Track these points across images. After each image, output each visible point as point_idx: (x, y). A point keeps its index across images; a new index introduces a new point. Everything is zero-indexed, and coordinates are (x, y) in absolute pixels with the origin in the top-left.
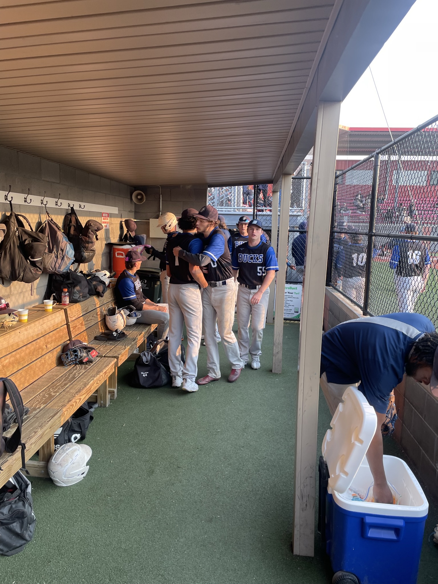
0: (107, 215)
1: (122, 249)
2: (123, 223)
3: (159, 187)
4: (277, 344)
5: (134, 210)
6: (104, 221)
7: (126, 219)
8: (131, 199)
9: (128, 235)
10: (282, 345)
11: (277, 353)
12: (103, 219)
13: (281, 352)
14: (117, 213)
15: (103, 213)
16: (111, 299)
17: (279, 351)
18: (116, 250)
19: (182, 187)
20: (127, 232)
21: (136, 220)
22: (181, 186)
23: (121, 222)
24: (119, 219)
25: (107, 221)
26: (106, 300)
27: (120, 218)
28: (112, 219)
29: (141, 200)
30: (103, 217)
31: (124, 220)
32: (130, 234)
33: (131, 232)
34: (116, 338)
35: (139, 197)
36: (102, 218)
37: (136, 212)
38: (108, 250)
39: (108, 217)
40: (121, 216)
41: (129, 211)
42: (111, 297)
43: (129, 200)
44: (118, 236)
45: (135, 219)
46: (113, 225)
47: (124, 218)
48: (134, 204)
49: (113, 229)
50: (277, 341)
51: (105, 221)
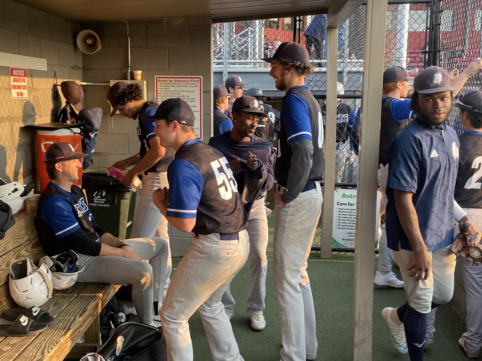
0: (22, 73)
1: (54, 136)
2: (59, 88)
3: (125, 24)
4: (361, 324)
5: (81, 66)
6: (15, 84)
7: (65, 80)
8: (75, 46)
9: (69, 110)
10: (371, 326)
11: (363, 341)
12: (14, 81)
13: (371, 338)
14: (47, 70)
15: (12, 69)
16: (26, 238)
17: (365, 338)
18: (42, 139)
19: (167, 23)
20: (67, 105)
21: (85, 84)
22: (165, 21)
23: (55, 86)
24: (50, 80)
25: (23, 84)
26: (12, 242)
27: (52, 78)
28: (35, 80)
29: (93, 46)
30: (12, 75)
31: (59, 82)
32: (71, 109)
33: (75, 104)
34: (28, 329)
35: (89, 41)
36: (12, 78)
37: (85, 69)
38: (26, 140)
39: (25, 76)
40: (55, 75)
41: (72, 68)
42: (27, 234)
43: (72, 47)
44: (49, 112)
45: (84, 81)
46: (37, 92)
47: (61, 78)
48: (81, 54)
49: (38, 99)
50: (362, 318)
51: (19, 84)
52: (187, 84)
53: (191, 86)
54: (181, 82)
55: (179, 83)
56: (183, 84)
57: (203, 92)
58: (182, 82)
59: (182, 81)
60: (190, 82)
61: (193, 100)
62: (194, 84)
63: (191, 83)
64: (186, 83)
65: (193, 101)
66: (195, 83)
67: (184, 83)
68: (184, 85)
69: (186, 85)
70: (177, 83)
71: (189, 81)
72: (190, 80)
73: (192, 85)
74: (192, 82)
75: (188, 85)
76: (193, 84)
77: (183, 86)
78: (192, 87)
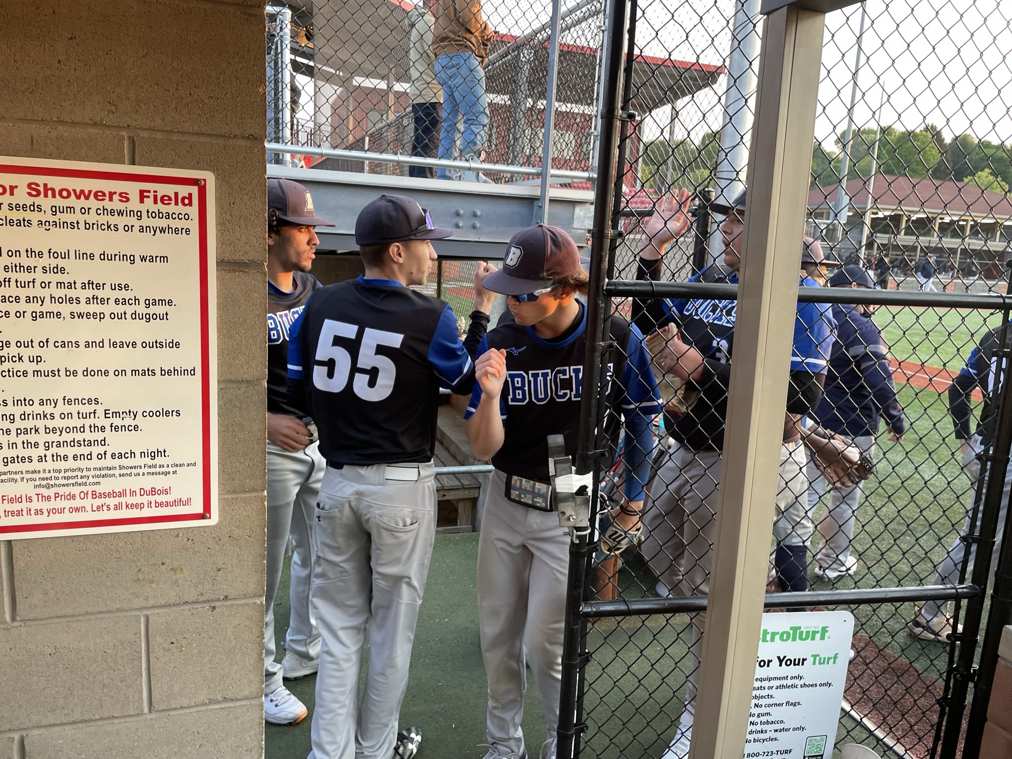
52: (112, 212)
53: (142, 230)
54: (72, 201)
55: (59, 202)
56: (85, 211)
57: (220, 263)
58: (82, 203)
59: (81, 194)
60: (134, 204)
61: (152, 310)
62: (159, 215)
63: (143, 208)
64: (107, 204)
65: (155, 316)
66: (164, 209)
67: (92, 203)
68: (92, 218)
69: (104, 219)
70: (46, 203)
71: (124, 197)
72: (133, 188)
73: (146, 221)
74: (149, 202)
75: (121, 221)
76: (151, 214)
77: (88, 226)
78: (148, 235)
